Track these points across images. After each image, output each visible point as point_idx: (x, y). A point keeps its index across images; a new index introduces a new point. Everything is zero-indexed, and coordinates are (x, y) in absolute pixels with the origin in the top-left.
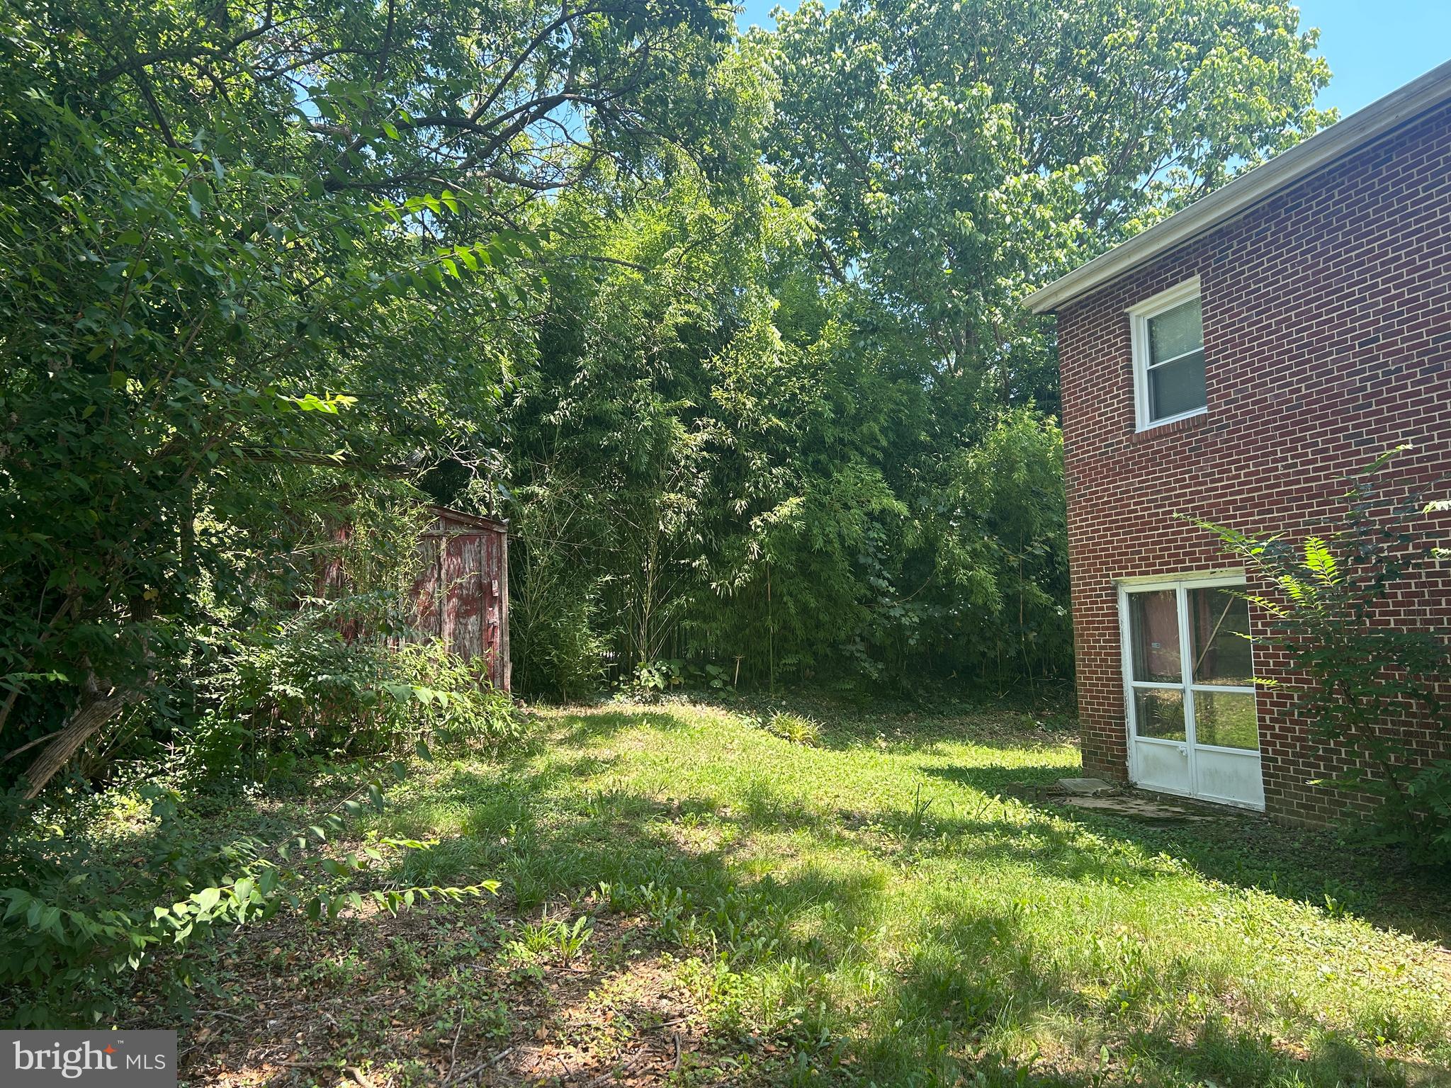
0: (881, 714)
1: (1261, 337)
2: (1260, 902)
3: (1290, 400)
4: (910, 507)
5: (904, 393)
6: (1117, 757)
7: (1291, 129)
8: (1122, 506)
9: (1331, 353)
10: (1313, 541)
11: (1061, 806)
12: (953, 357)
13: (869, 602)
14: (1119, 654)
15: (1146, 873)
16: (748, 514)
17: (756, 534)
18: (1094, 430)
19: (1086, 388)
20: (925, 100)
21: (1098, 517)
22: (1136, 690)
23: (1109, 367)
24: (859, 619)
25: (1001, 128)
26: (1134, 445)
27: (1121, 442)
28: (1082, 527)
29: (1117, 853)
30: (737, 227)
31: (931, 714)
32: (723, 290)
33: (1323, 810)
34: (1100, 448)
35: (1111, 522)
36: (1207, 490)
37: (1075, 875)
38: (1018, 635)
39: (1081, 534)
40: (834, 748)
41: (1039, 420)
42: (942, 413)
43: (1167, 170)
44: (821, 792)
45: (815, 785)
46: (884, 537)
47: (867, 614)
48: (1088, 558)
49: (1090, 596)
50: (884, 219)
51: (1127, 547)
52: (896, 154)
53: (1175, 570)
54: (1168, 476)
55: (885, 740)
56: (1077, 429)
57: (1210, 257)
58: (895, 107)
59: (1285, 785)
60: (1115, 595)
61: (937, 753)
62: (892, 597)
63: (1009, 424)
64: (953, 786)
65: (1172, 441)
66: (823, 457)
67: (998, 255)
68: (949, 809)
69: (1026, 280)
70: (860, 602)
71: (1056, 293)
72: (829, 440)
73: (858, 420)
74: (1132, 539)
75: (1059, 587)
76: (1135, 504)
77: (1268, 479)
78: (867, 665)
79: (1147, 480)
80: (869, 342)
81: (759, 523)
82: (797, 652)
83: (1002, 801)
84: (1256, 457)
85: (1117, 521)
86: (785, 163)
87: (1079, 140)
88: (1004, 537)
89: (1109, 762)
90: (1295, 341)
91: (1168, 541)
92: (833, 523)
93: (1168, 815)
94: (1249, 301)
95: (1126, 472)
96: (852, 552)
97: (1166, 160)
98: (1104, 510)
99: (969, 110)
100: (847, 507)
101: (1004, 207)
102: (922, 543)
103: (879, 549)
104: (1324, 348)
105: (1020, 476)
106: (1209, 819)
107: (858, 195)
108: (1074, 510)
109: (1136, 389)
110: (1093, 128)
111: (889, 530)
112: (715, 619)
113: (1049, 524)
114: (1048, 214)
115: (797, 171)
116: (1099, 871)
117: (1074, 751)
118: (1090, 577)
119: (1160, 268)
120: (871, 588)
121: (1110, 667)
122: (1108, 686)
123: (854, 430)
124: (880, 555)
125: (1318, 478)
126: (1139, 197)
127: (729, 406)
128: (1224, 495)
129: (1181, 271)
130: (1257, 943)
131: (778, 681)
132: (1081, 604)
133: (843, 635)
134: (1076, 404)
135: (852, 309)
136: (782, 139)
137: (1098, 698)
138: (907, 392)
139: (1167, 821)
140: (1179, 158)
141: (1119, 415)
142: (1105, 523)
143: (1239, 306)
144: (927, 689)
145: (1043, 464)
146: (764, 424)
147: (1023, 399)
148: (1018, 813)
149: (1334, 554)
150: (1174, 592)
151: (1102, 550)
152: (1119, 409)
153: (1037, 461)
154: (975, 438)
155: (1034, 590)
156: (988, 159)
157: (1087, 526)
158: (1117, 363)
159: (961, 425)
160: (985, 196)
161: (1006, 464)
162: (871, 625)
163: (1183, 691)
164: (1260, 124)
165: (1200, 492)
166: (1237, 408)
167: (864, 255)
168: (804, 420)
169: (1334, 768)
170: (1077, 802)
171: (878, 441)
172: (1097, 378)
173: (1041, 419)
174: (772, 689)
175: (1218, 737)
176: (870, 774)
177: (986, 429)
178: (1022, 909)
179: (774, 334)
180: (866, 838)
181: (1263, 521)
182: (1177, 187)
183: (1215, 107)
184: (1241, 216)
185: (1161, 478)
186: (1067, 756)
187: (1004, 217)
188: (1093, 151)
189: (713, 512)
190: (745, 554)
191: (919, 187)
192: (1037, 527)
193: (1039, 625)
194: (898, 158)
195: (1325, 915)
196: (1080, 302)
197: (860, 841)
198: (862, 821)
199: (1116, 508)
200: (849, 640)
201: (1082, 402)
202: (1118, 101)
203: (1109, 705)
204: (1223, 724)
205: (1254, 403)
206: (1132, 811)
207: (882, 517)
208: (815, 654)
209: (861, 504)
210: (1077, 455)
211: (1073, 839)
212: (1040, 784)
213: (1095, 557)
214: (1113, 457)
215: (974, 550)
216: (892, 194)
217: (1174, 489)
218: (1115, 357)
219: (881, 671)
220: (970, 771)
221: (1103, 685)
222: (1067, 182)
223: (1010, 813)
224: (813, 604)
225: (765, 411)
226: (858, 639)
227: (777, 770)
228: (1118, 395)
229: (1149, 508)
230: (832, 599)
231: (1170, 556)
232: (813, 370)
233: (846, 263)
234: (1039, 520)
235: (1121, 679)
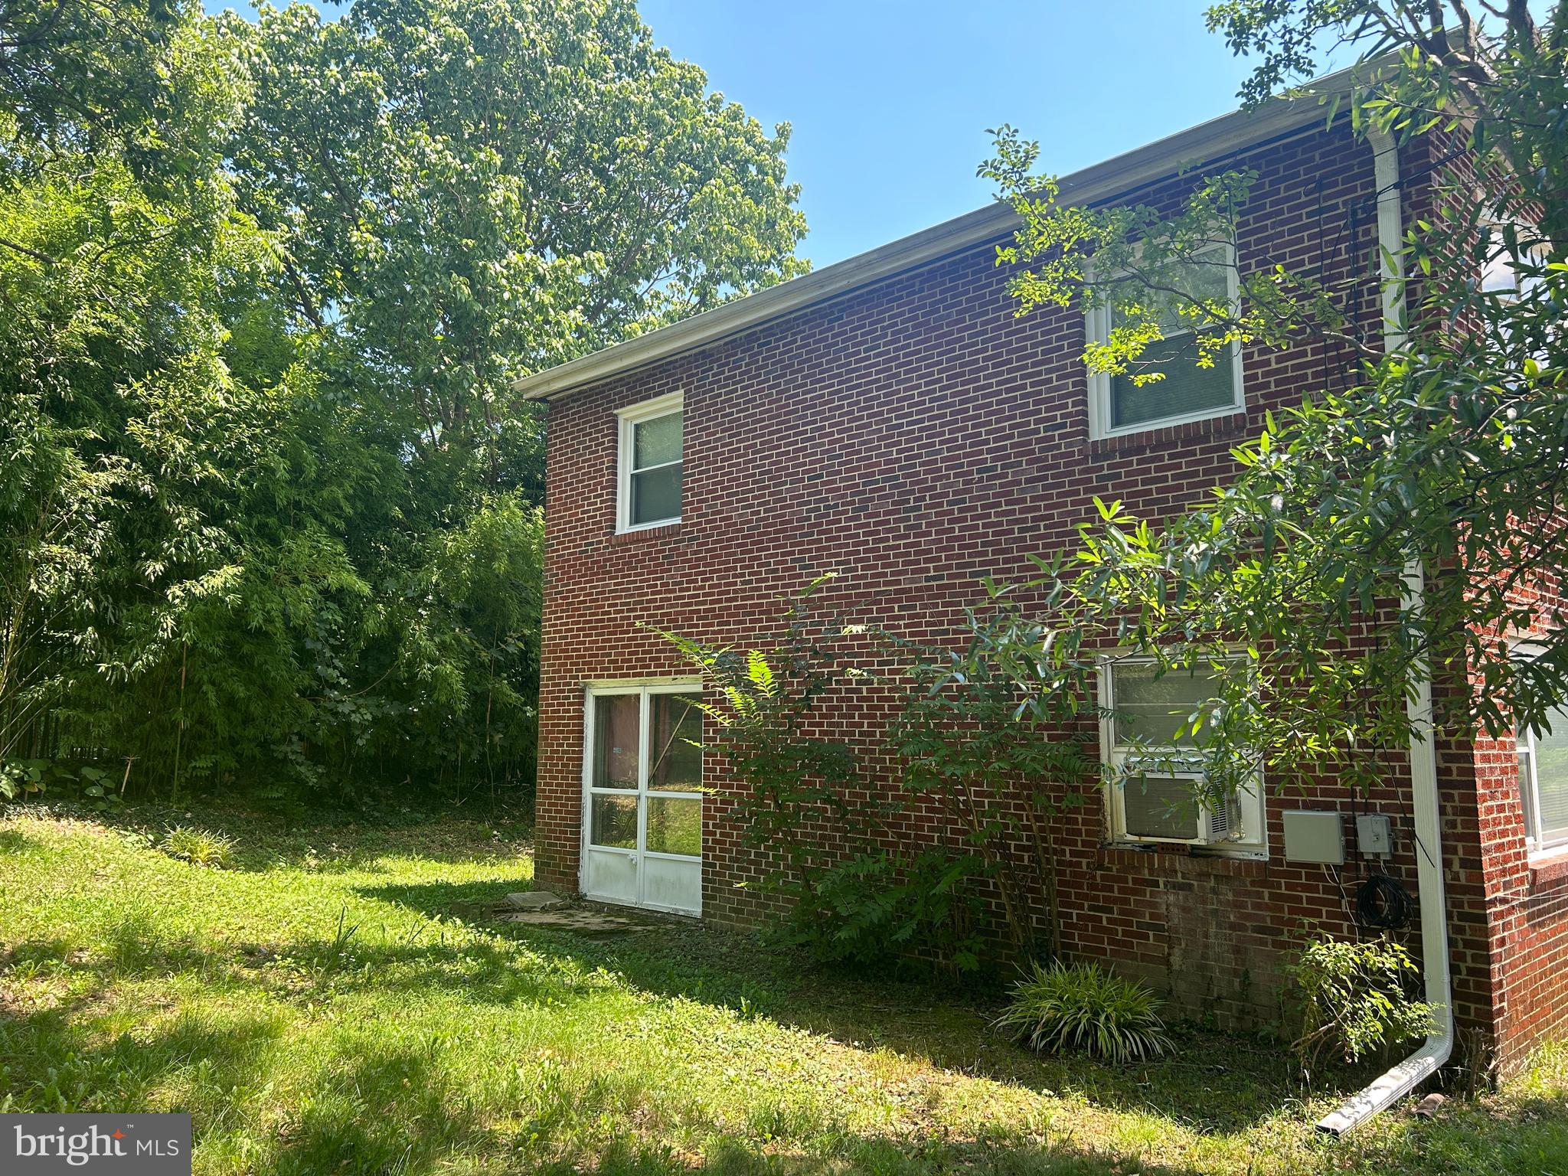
0: (315, 827)
1: (731, 458)
2: (684, 1010)
3: (751, 521)
4: (374, 588)
5: (377, 459)
6: (570, 867)
7: (774, 270)
8: (597, 607)
9: (785, 483)
10: (754, 653)
11: (506, 923)
12: (438, 430)
13: (313, 695)
14: (581, 759)
15: (581, 991)
16: (164, 581)
17: (172, 606)
18: (576, 527)
19: (571, 484)
20: (427, 150)
21: (573, 616)
22: (594, 795)
23: (595, 465)
24: (299, 714)
25: (507, 201)
26: (613, 546)
27: (600, 542)
28: (555, 625)
29: (555, 971)
30: (181, 236)
31: (375, 824)
32: (156, 303)
33: (750, 913)
34: (580, 546)
35: (585, 622)
36: (676, 598)
37: (507, 999)
38: (484, 736)
39: (555, 632)
40: (249, 868)
41: (525, 509)
42: (422, 488)
43: (667, 282)
44: (221, 924)
45: (214, 916)
46: (339, 619)
47: (310, 710)
48: (559, 658)
49: (558, 698)
50: (371, 263)
51: (598, 649)
52: (394, 197)
53: (640, 675)
54: (641, 581)
55: (316, 857)
56: (559, 524)
57: (693, 375)
58: (393, 148)
59: (720, 890)
60: (583, 697)
61: (378, 870)
62: (343, 690)
63: (494, 510)
64: (388, 907)
65: (649, 547)
66: (272, 521)
67: (494, 330)
68: (379, 935)
69: (522, 362)
70: (303, 694)
71: (548, 382)
72: (281, 501)
73: (320, 482)
74: (603, 641)
75: (529, 685)
76: (610, 606)
77: (728, 592)
78: (302, 769)
79: (622, 583)
80: (340, 395)
81: (179, 593)
82: (214, 753)
83: (442, 921)
84: (720, 570)
85: (590, 622)
86: (258, 175)
87: (587, 231)
88: (477, 631)
89: (561, 873)
90: (758, 467)
91: (637, 646)
92: (277, 599)
93: (613, 926)
94: (724, 423)
95: (604, 573)
96: (297, 634)
97: (664, 273)
98: (579, 609)
99: (475, 173)
100: (297, 582)
101: (504, 282)
102: (384, 631)
103: (332, 634)
104: (780, 477)
105: (501, 566)
106: (650, 928)
107: (345, 230)
108: (550, 606)
109: (619, 491)
110: (602, 223)
111: (348, 614)
112: (103, 707)
113: (525, 620)
114: (548, 299)
115: (271, 187)
116: (533, 992)
117: (528, 863)
118: (560, 678)
119: (649, 376)
120: (317, 677)
121: (571, 772)
122: (567, 792)
123: (313, 492)
124: (332, 641)
125: (768, 596)
126: (639, 303)
127: (152, 445)
128: (689, 604)
129: (667, 383)
130: (675, 1052)
131: (183, 788)
132: (548, 705)
133: (277, 733)
134: (561, 499)
135: (324, 357)
136: (253, 145)
137: (555, 805)
138: (381, 460)
139: (611, 933)
140: (678, 273)
141: (601, 515)
142: (578, 623)
143: (715, 426)
144: (373, 797)
145: (527, 555)
146: (198, 473)
147: (511, 486)
148: (457, 934)
149: (771, 668)
150: (637, 697)
151: (574, 650)
152: (601, 509)
153: (520, 553)
154: (457, 521)
155: (505, 689)
156: (490, 228)
157: (562, 624)
158: (603, 463)
159: (442, 504)
160: (485, 266)
161: (486, 552)
162: (313, 722)
163: (638, 798)
164: (749, 259)
165: (669, 599)
166: (707, 522)
167: (347, 299)
168: (251, 474)
169: (762, 872)
170: (523, 918)
171: (341, 509)
172: (584, 474)
173: (527, 509)
174: (174, 798)
175: (668, 843)
176: (289, 898)
177: (468, 511)
178: (443, 1042)
179: (221, 370)
180: (270, 977)
181: (720, 632)
182: (675, 300)
183: (710, 234)
184: (722, 342)
185: (635, 582)
186: (521, 868)
187: (502, 292)
188: (600, 246)
189: (113, 573)
190: (155, 629)
191: (417, 240)
192: (513, 622)
193: (507, 726)
194: (396, 202)
195: (739, 1018)
196: (572, 395)
197: (262, 981)
198: (269, 956)
199: (590, 608)
200: (285, 739)
201: (567, 497)
202: (626, 203)
203: (567, 812)
204: (676, 830)
205: (721, 520)
206: (577, 925)
207: (337, 596)
208: (239, 757)
209: (314, 579)
210: (557, 550)
211: (512, 960)
212: (488, 901)
213: (566, 658)
214: (592, 556)
215: (443, 642)
216: (383, 240)
217: (646, 594)
218: (601, 457)
219: (320, 776)
220: (411, 889)
221: (562, 792)
222: (569, 272)
223: (448, 935)
224: (242, 692)
225: (201, 457)
226: (295, 738)
227: (166, 899)
228: (601, 495)
229: (622, 611)
230: (267, 691)
231: (637, 660)
232: (269, 419)
233: (324, 303)
234: (516, 616)
235: (581, 785)
